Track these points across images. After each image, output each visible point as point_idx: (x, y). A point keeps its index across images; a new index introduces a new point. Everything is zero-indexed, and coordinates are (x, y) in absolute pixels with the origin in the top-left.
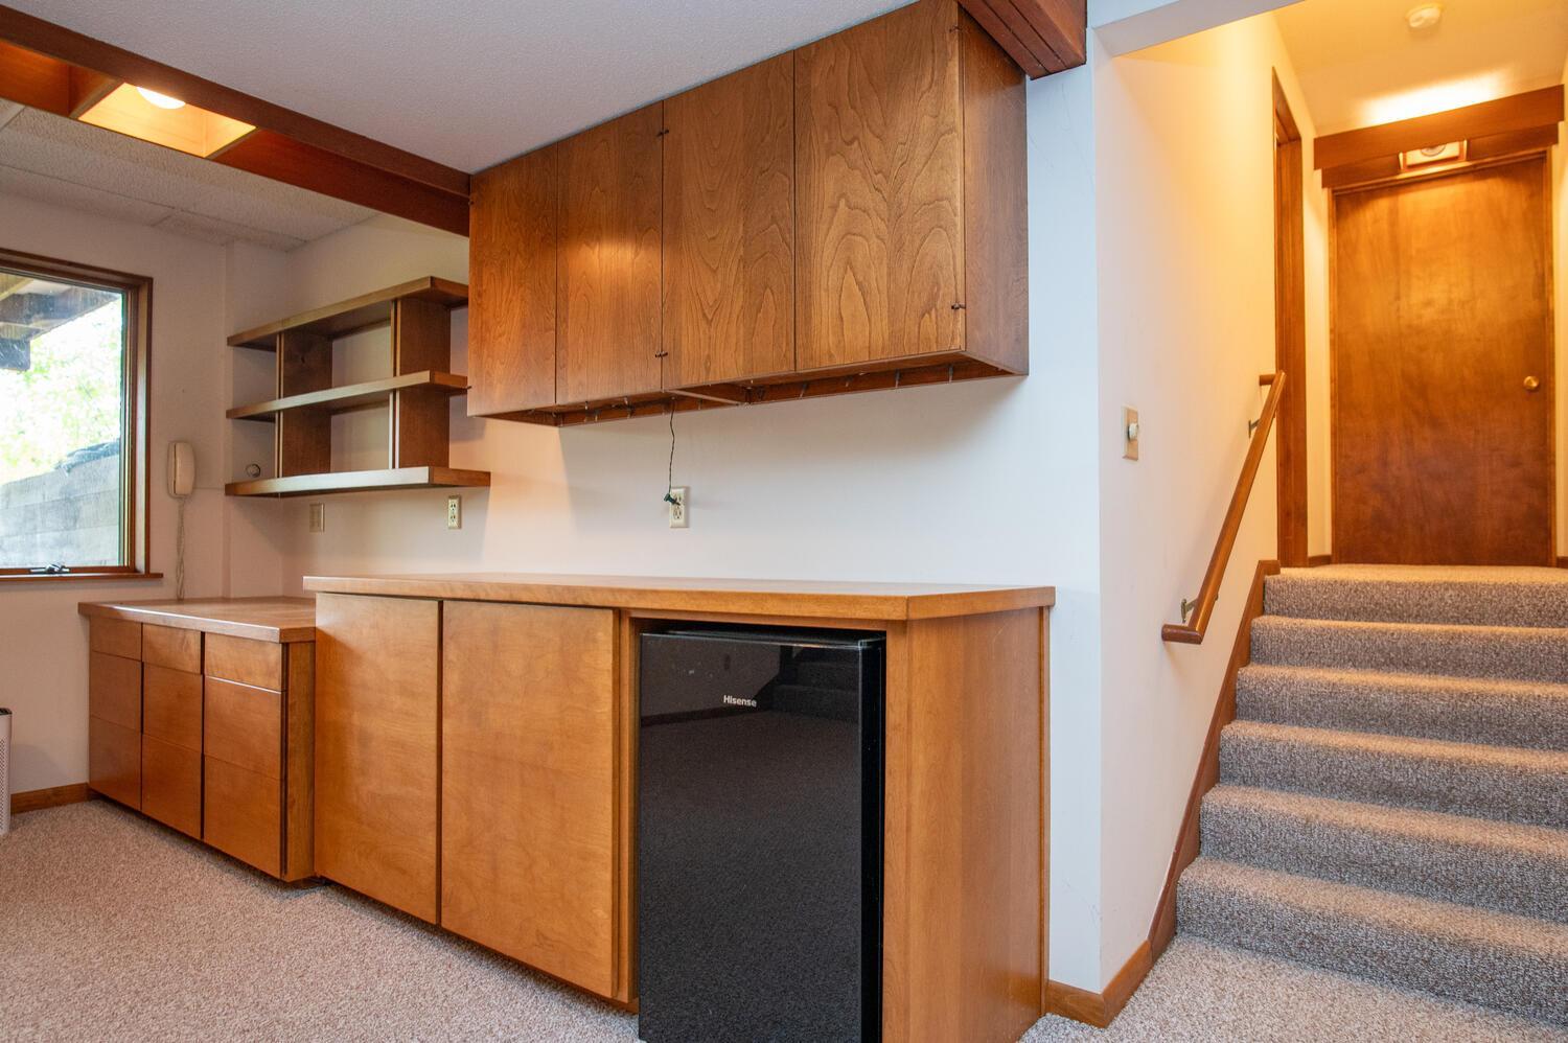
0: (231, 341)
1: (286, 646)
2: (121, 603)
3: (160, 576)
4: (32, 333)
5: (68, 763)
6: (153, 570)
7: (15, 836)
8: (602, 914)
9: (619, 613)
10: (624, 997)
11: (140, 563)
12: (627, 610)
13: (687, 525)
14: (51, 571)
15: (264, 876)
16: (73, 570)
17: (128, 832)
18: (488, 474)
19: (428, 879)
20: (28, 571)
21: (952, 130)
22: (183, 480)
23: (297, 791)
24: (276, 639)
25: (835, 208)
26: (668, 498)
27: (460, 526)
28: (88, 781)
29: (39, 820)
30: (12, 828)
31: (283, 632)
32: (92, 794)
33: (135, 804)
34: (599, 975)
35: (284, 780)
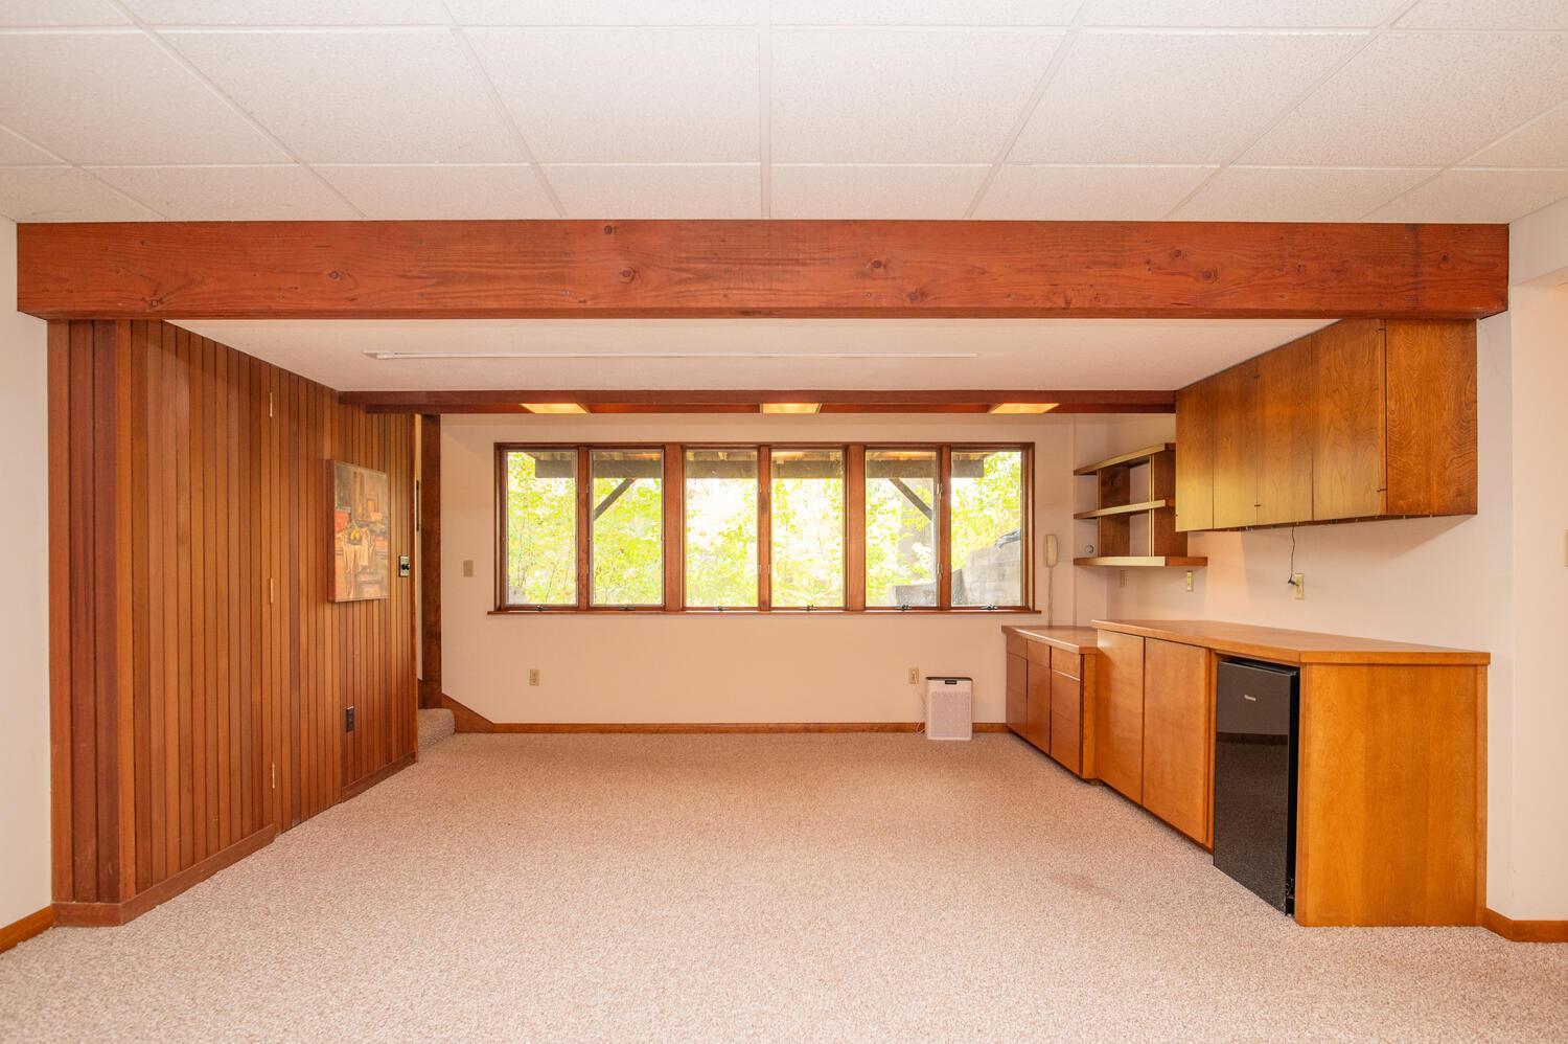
0: (1076, 473)
1: (1082, 656)
2: (1021, 627)
3: (1040, 612)
4: (984, 456)
5: (995, 711)
6: (1036, 609)
7: (974, 741)
8: (1199, 800)
9: (1210, 650)
10: (1210, 845)
11: (1031, 605)
12: (1214, 650)
13: (1302, 599)
14: (989, 608)
15: (1072, 773)
16: (999, 608)
17: (1021, 749)
18: (1206, 559)
19: (1138, 781)
20: (979, 608)
21: (1377, 389)
22: (1052, 556)
23: (1089, 731)
24: (1077, 652)
25: (1329, 428)
26: (1290, 581)
27: (1192, 590)
28: (1004, 721)
29: (983, 736)
30: (973, 738)
31: (1080, 649)
32: (1008, 729)
33: (1023, 735)
34: (1199, 830)
35: (1082, 725)
